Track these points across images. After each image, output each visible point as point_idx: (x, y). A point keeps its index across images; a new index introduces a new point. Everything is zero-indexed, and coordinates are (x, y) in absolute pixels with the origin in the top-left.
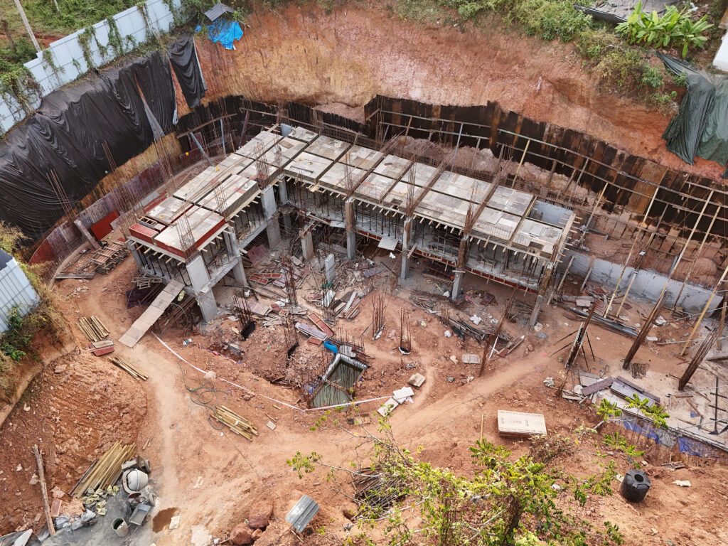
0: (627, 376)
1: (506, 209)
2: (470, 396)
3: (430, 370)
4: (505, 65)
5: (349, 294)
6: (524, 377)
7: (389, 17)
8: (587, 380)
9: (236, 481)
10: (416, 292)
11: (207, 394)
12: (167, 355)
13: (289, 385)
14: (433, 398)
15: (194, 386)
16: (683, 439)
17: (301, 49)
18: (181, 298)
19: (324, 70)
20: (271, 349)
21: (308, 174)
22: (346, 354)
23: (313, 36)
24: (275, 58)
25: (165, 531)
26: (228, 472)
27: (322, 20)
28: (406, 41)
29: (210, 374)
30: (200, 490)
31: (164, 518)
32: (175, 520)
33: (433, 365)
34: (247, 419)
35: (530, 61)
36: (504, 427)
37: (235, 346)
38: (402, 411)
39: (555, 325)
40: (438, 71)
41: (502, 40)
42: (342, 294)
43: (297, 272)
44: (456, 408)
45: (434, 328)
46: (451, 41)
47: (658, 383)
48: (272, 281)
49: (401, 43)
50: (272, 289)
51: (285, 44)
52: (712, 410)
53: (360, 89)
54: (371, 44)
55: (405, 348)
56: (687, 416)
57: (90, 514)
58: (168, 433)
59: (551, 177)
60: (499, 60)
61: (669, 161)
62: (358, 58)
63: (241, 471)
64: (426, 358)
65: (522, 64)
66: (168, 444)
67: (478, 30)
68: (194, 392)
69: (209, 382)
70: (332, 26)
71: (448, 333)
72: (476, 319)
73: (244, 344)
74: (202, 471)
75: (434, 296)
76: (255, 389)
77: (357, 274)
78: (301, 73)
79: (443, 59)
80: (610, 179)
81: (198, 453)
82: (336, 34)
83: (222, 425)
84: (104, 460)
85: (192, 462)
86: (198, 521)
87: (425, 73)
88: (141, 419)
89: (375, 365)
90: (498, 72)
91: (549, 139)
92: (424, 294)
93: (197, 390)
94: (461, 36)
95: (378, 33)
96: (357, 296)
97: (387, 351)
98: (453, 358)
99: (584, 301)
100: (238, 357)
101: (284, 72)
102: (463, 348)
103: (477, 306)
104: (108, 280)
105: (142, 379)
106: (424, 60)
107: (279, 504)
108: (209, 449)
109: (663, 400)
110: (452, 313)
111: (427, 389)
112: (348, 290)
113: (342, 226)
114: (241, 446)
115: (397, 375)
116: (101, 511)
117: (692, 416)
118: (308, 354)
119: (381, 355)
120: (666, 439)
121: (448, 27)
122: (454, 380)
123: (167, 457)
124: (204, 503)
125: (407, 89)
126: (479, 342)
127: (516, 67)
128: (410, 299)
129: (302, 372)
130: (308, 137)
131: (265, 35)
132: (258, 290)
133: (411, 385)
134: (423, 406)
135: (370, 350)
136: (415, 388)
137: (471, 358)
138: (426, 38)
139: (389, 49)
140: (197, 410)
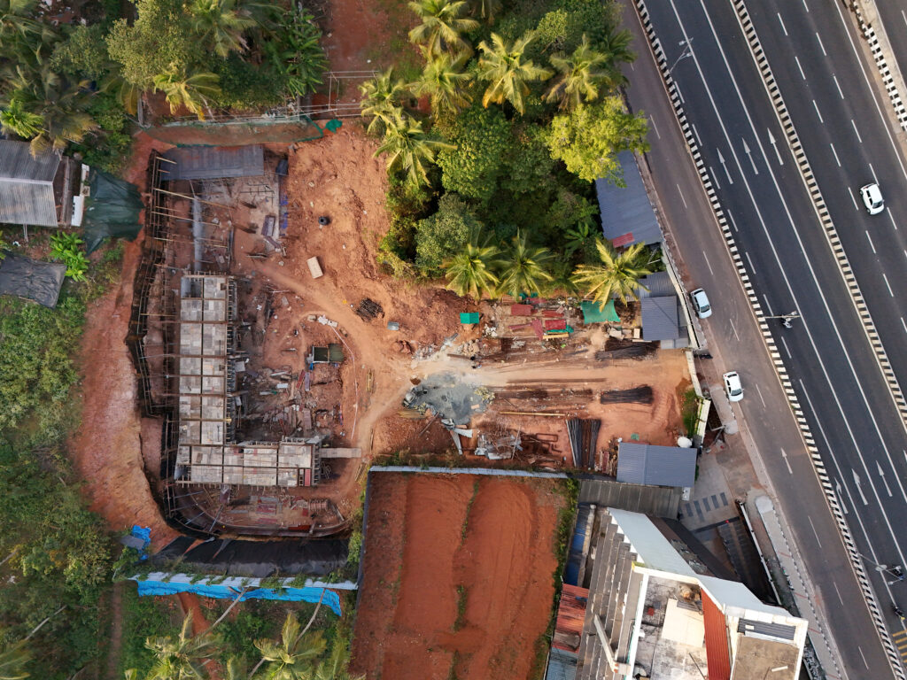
0: (259, 231)
1: (200, 310)
2: (308, 293)
3: (302, 316)
4: (103, 342)
5: (273, 377)
6: (285, 275)
7: (80, 434)
8: (271, 247)
9: (391, 365)
10: (254, 345)
11: (364, 400)
12: (356, 430)
13: (339, 375)
14: (317, 308)
15: (364, 408)
16: (282, 203)
17: (118, 490)
18: (327, 445)
19: (125, 468)
20: (327, 393)
21: (221, 428)
22: (311, 358)
23: (105, 486)
24: (133, 504)
25: (419, 378)
26: (389, 371)
27: (92, 484)
28: (96, 415)
29: (356, 406)
30: (400, 376)
31: (415, 382)
32: (414, 377)
33: (298, 317)
34: (365, 379)
35: (100, 326)
36: (320, 274)
37: (332, 413)
38: (331, 317)
39: (242, 270)
40: (113, 385)
41: (85, 350)
42: (274, 381)
43: (273, 413)
44: (317, 296)
45: (275, 327)
46: (92, 383)
47: (257, 217)
48: (286, 422)
49: (98, 419)
50: (290, 418)
51: (120, 502)
52: (260, 194)
53: (132, 436)
54: (103, 439)
55: (294, 333)
56: (269, 204)
57: (427, 406)
58: (387, 404)
59: (153, 296)
60: (98, 347)
61: (141, 236)
62: (114, 446)
63: (386, 366)
64: (296, 321)
65: (102, 331)
66: (391, 400)
67: (82, 367)
68: (366, 407)
69: (359, 404)
70: (95, 475)
71: (276, 317)
72: (260, 307)
73: (329, 409)
74: (394, 381)
75: (252, 334)
76: (351, 384)
77: (258, 380)
78: (133, 484)
79: (104, 385)
80: (152, 264)
81: (388, 387)
82: (99, 470)
83: (373, 386)
84: (409, 417)
85: (392, 386)
86: (410, 369)
87: (116, 393)
88: (387, 418)
89: (310, 343)
90: (106, 346)
91: (138, 303)
92: (253, 339)
93: (365, 406)
94: (88, 377)
95: (94, 437)
96: (274, 371)
97: (300, 341)
98: (289, 309)
99: (221, 259)
100: (337, 408)
101: (138, 495)
102: (280, 307)
103: (249, 310)
104: (331, 496)
105: (373, 431)
106: (108, 397)
107: (391, 342)
108: (385, 384)
109: (264, 215)
110: (261, 323)
111: (315, 312)
112: (271, 380)
113: (239, 399)
114: (377, 373)
115: (312, 329)
116: (424, 404)
117: (267, 201)
118: (320, 375)
119: (304, 342)
120: (284, 210)
121: (83, 388)
122: (303, 303)
123: (396, 397)
124: (404, 371)
125: (127, 402)
126: (272, 301)
127: (104, 334)
128: (260, 345)
129: (331, 373)
130: (185, 450)
131: (123, 516)
132: (294, 426)
133: (316, 320)
134: (325, 311)
135: (303, 349)
136: (317, 317)
137: (285, 302)
138: (93, 400)
139: (102, 426)
140: (373, 399)
